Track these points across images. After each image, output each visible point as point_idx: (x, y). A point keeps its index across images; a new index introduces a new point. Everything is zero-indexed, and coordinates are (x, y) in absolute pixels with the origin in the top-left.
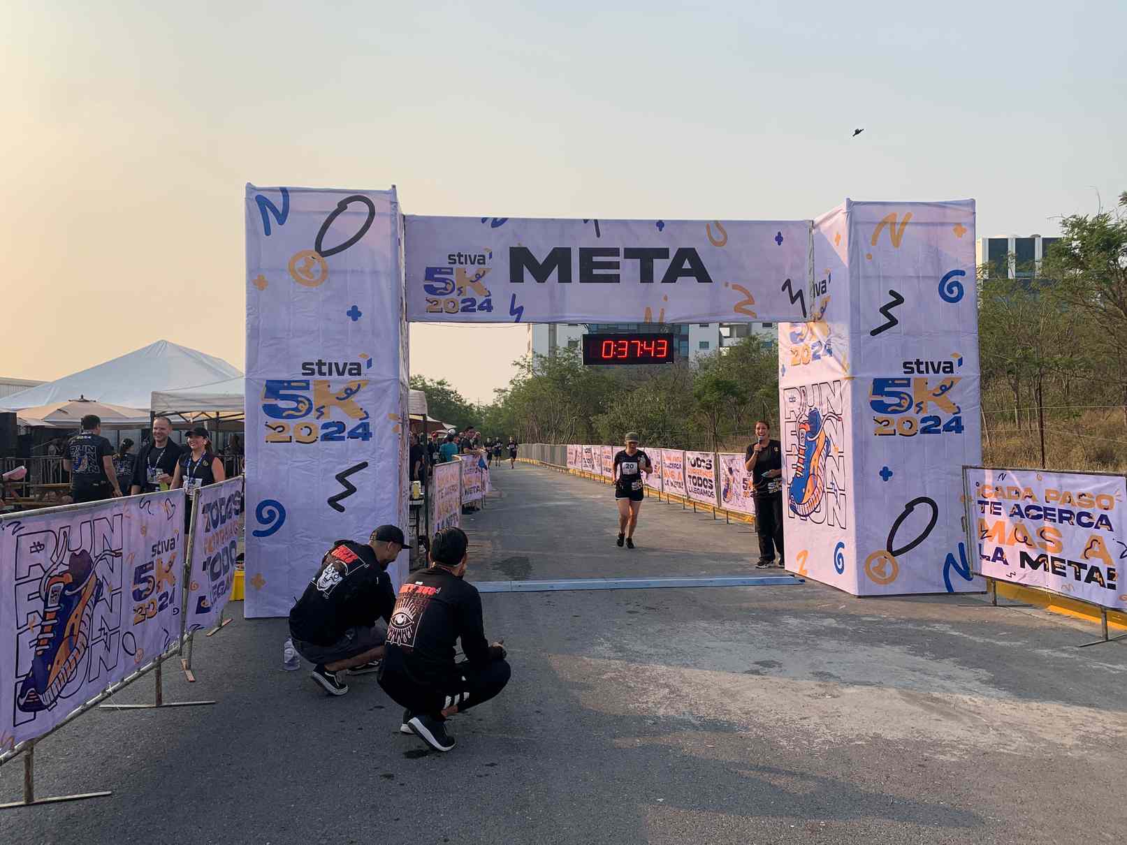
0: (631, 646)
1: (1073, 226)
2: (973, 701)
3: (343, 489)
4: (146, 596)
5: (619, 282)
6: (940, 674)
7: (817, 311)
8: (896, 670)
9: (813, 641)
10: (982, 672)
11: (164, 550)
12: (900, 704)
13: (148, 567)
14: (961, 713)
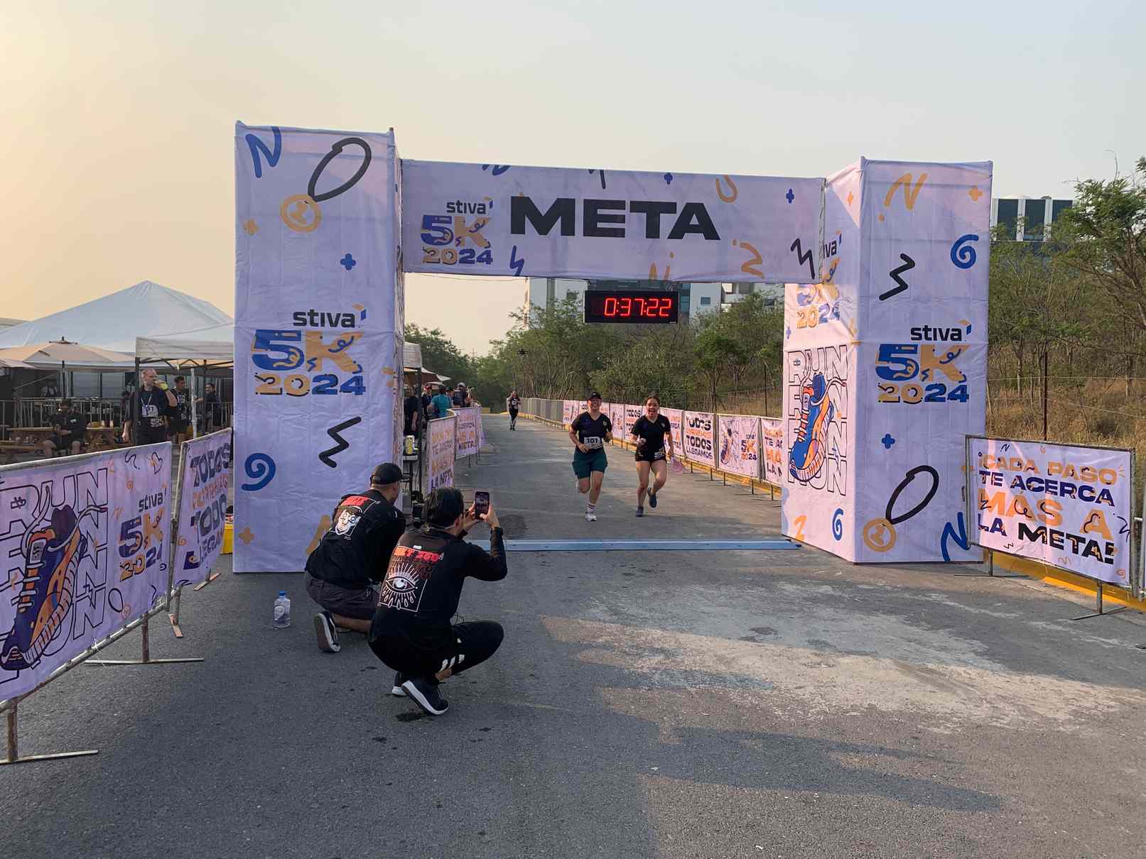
0: (626, 609)
1: (1089, 190)
2: (968, 673)
3: (334, 444)
4: (133, 552)
5: (624, 237)
6: (935, 644)
7: (825, 273)
8: (892, 640)
9: (809, 608)
10: (977, 644)
11: (152, 505)
12: (896, 675)
13: (135, 522)
14: (955, 685)
